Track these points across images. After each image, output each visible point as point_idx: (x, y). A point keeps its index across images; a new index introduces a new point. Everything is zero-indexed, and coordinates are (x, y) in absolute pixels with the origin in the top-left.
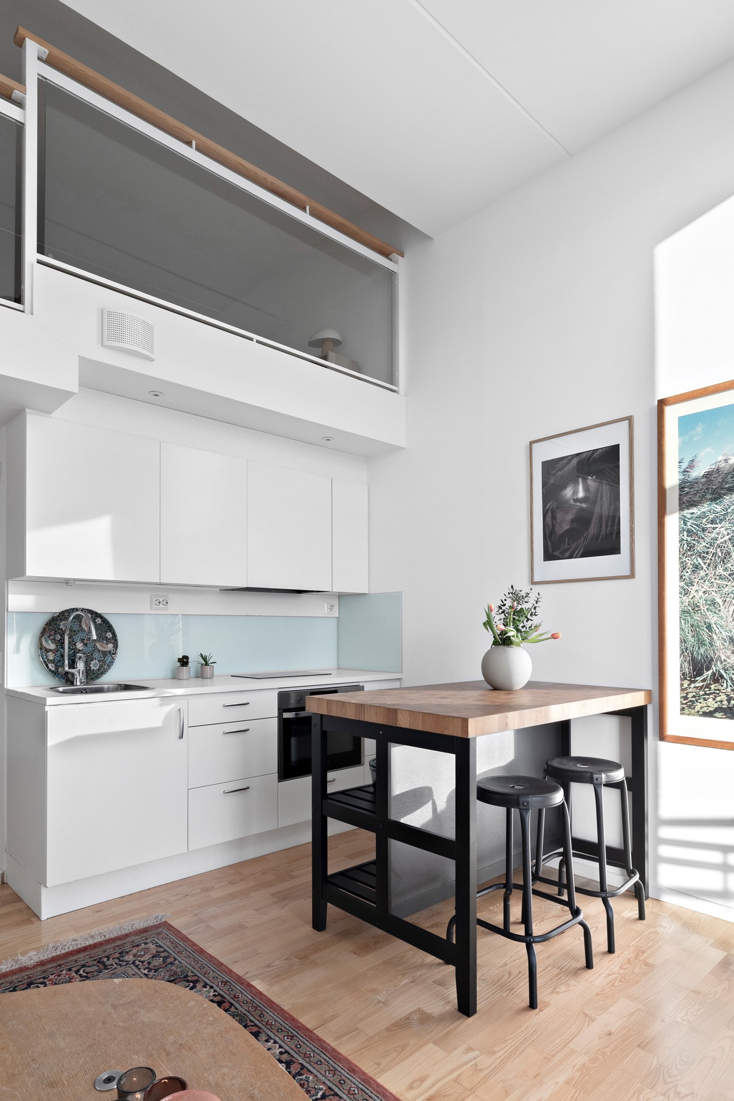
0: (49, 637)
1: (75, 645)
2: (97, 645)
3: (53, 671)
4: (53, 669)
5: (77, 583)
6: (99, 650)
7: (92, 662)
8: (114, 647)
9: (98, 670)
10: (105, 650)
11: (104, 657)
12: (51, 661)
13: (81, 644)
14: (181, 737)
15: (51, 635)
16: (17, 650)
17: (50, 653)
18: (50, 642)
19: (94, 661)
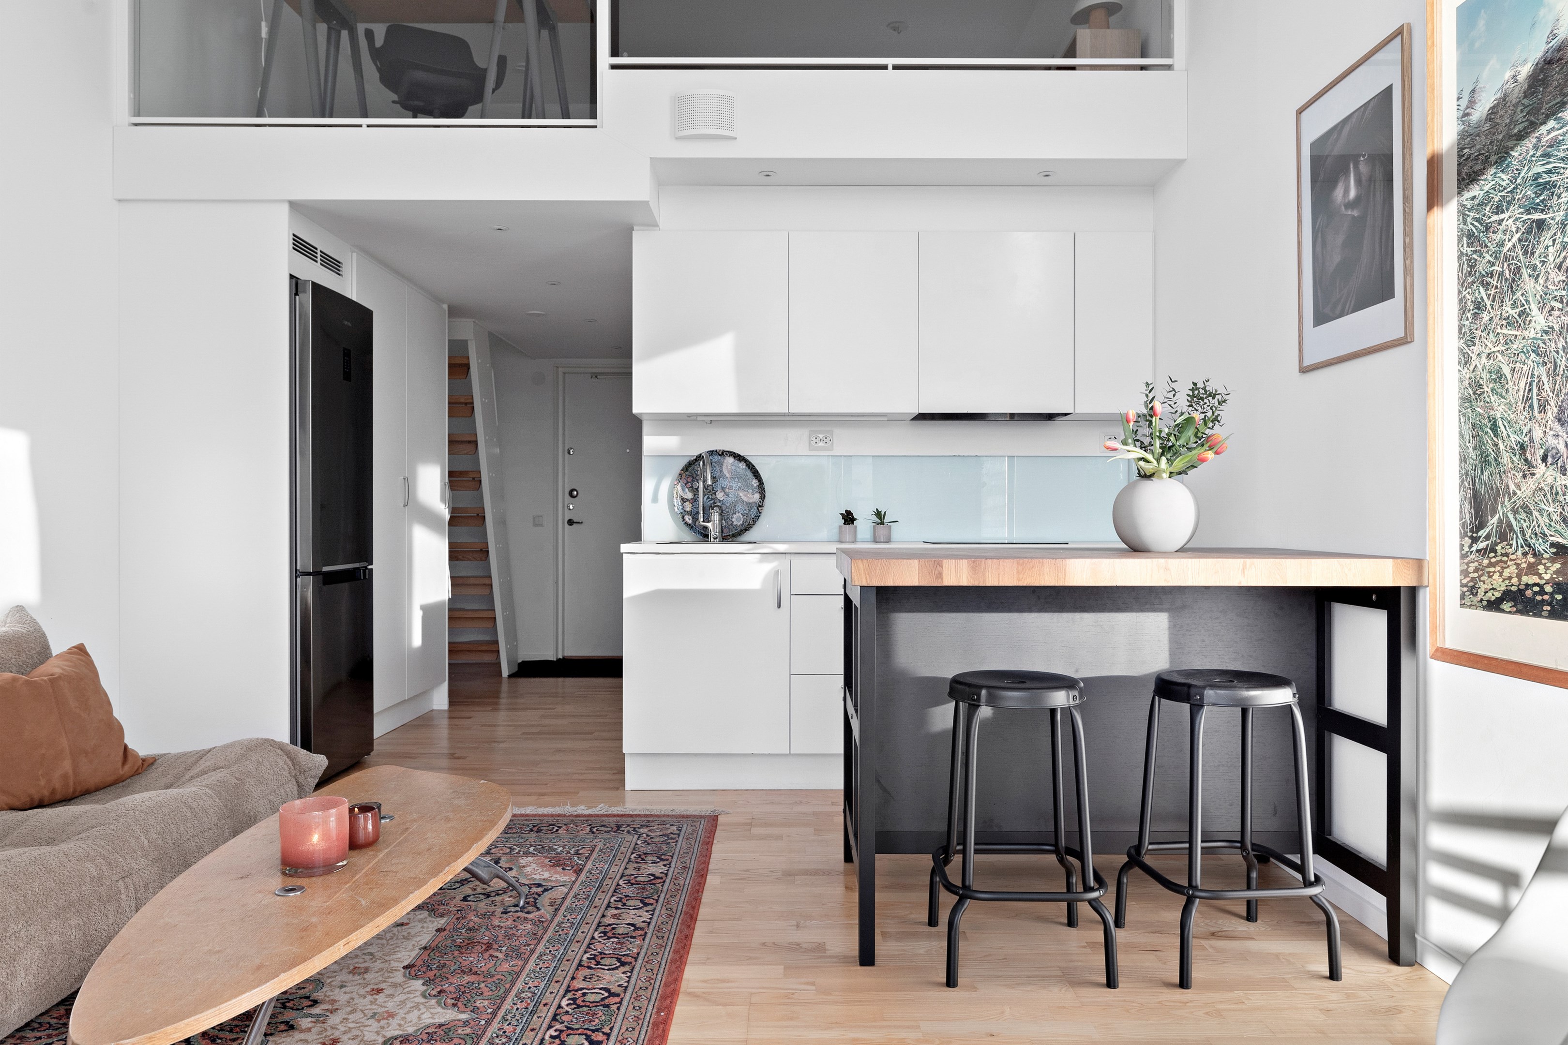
0: (686, 484)
1: (715, 494)
2: (741, 494)
3: (690, 525)
4: (690, 522)
5: (699, 418)
6: (743, 501)
7: (734, 516)
8: (761, 498)
9: (742, 525)
10: (751, 501)
11: (749, 510)
12: (688, 513)
13: (722, 494)
14: (779, 606)
15: (688, 482)
16: (655, 499)
17: (688, 503)
18: (687, 490)
19: (737, 514)
